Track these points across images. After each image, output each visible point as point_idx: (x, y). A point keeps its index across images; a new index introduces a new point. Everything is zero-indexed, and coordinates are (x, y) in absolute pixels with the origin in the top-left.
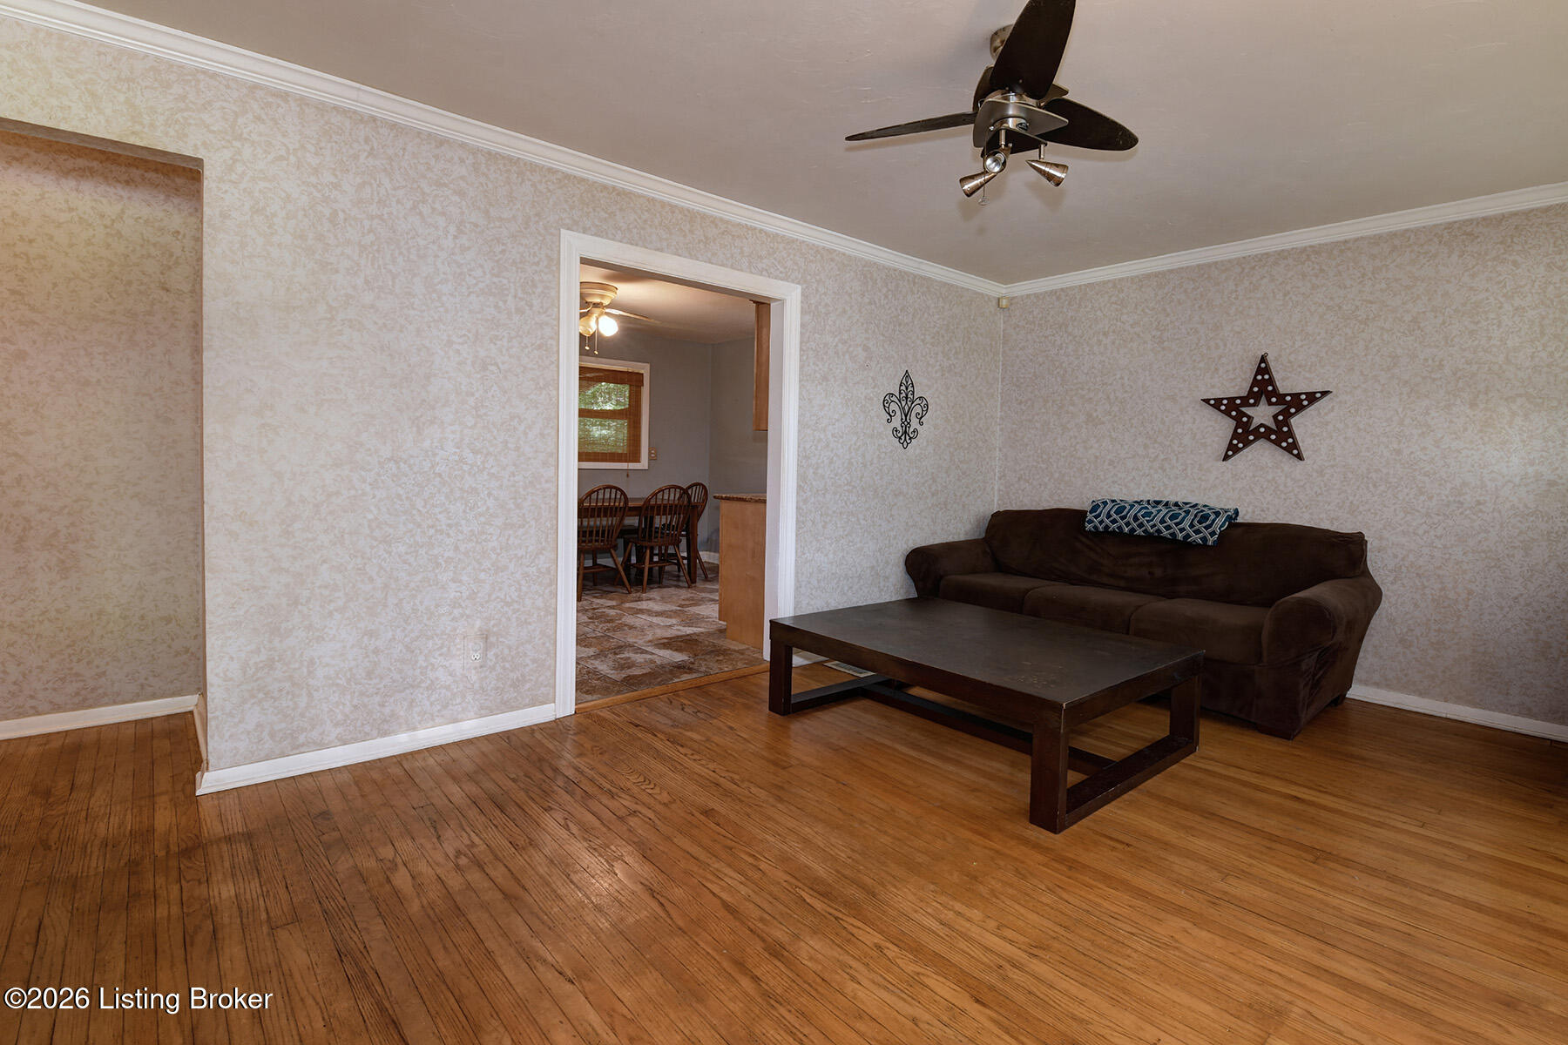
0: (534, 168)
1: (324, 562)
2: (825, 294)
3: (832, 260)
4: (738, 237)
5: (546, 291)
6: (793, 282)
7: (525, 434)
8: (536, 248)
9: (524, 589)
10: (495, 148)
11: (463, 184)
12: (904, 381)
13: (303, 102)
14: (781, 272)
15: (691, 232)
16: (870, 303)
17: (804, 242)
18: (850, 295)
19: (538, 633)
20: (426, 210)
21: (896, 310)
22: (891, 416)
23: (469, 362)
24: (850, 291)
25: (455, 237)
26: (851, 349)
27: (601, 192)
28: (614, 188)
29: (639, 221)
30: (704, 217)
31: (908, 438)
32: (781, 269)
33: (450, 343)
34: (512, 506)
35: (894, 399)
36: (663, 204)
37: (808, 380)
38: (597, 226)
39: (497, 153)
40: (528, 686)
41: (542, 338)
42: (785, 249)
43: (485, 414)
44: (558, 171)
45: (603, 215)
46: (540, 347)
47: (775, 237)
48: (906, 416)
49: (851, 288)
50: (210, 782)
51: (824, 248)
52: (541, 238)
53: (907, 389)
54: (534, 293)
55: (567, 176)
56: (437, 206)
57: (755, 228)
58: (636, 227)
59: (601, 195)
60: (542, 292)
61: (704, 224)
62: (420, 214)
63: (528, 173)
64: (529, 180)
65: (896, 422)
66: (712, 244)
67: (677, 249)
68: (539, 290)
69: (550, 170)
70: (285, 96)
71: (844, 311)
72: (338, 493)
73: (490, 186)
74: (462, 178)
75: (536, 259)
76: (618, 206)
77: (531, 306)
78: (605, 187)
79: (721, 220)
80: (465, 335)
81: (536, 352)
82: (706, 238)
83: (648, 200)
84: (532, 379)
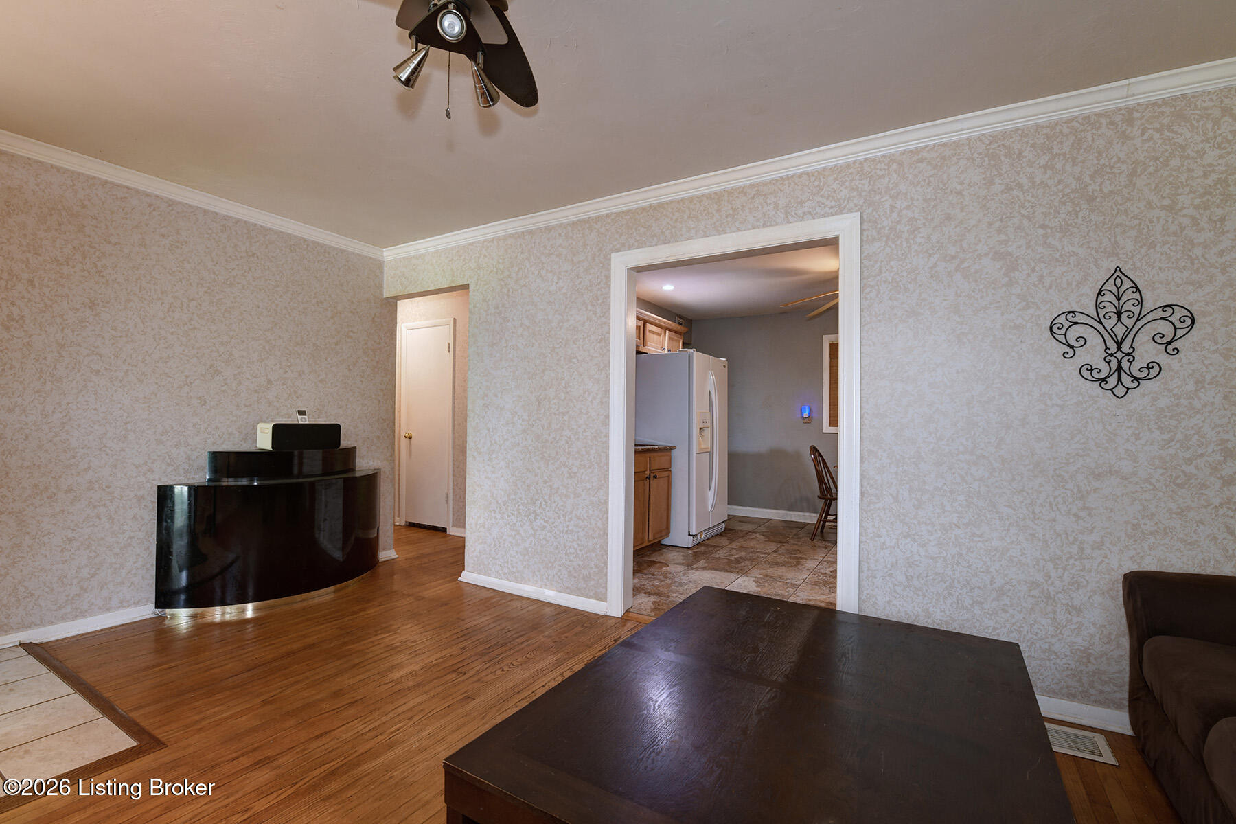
0: (597, 219)
1: (502, 476)
2: (908, 207)
3: (921, 161)
4: (771, 193)
5: (605, 300)
6: (850, 211)
7: (592, 402)
8: (599, 273)
9: (591, 512)
10: (576, 218)
11: (560, 249)
12: (1110, 286)
13: (499, 239)
14: (832, 207)
15: (718, 211)
16: (1008, 189)
17: (866, 160)
18: (959, 193)
19: (598, 546)
20: (543, 272)
21: (1078, 179)
22: (1072, 347)
23: (562, 358)
24: (959, 187)
25: (557, 283)
26: (965, 265)
27: (642, 213)
28: (651, 206)
29: (671, 222)
30: (730, 192)
31: (1126, 380)
32: (833, 204)
33: (554, 348)
34: (584, 453)
35: (1079, 318)
36: (691, 199)
37: (880, 321)
38: (638, 241)
39: (578, 221)
40: (592, 583)
41: (602, 334)
42: (836, 179)
43: (571, 391)
44: (612, 213)
45: (643, 230)
46: (601, 341)
47: (820, 173)
48: (1119, 344)
49: (962, 183)
50: (467, 576)
51: (903, 153)
52: (601, 265)
53: (1119, 299)
54: (598, 304)
55: (618, 214)
56: (549, 268)
57: (793, 176)
58: (668, 229)
59: (641, 216)
60: (603, 302)
61: (731, 199)
62: (541, 276)
63: (595, 225)
64: (595, 229)
65: (1093, 353)
66: (741, 212)
67: (705, 232)
68: (600, 301)
69: (608, 216)
70: (492, 240)
71: (949, 218)
72: (507, 439)
73: (574, 243)
74: (560, 246)
75: (599, 280)
76: (654, 218)
77: (595, 313)
78: (644, 209)
79: (751, 186)
80: (561, 342)
81: (599, 344)
82: (734, 210)
83: (678, 202)
84: (596, 364)
